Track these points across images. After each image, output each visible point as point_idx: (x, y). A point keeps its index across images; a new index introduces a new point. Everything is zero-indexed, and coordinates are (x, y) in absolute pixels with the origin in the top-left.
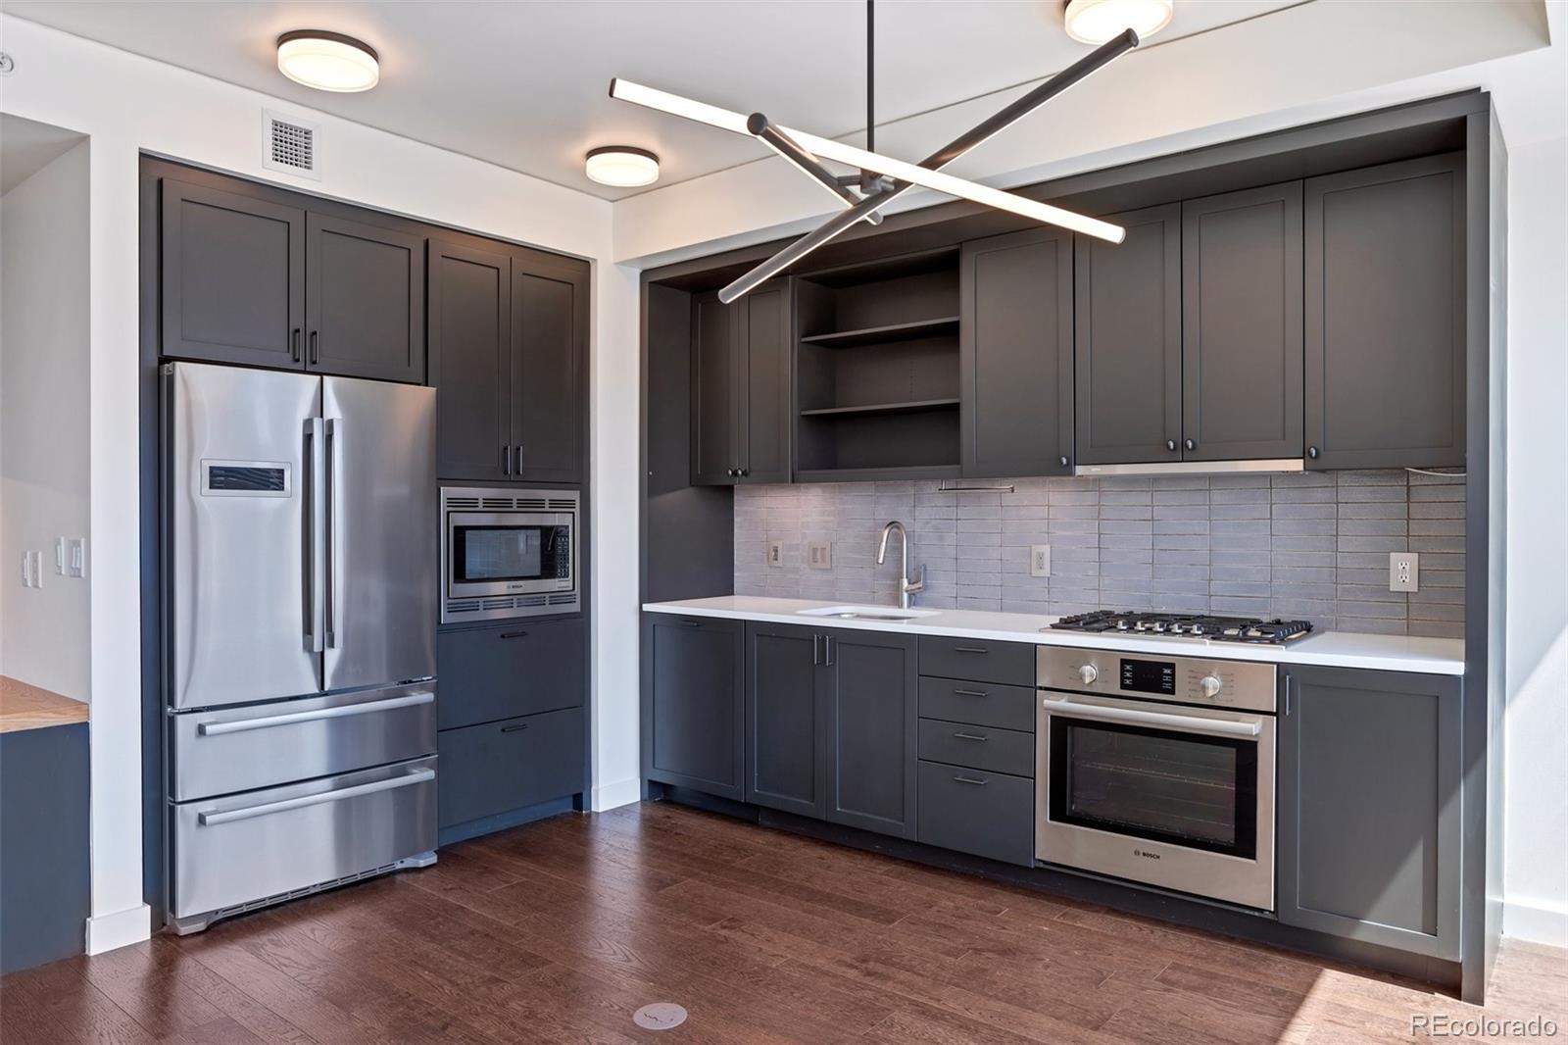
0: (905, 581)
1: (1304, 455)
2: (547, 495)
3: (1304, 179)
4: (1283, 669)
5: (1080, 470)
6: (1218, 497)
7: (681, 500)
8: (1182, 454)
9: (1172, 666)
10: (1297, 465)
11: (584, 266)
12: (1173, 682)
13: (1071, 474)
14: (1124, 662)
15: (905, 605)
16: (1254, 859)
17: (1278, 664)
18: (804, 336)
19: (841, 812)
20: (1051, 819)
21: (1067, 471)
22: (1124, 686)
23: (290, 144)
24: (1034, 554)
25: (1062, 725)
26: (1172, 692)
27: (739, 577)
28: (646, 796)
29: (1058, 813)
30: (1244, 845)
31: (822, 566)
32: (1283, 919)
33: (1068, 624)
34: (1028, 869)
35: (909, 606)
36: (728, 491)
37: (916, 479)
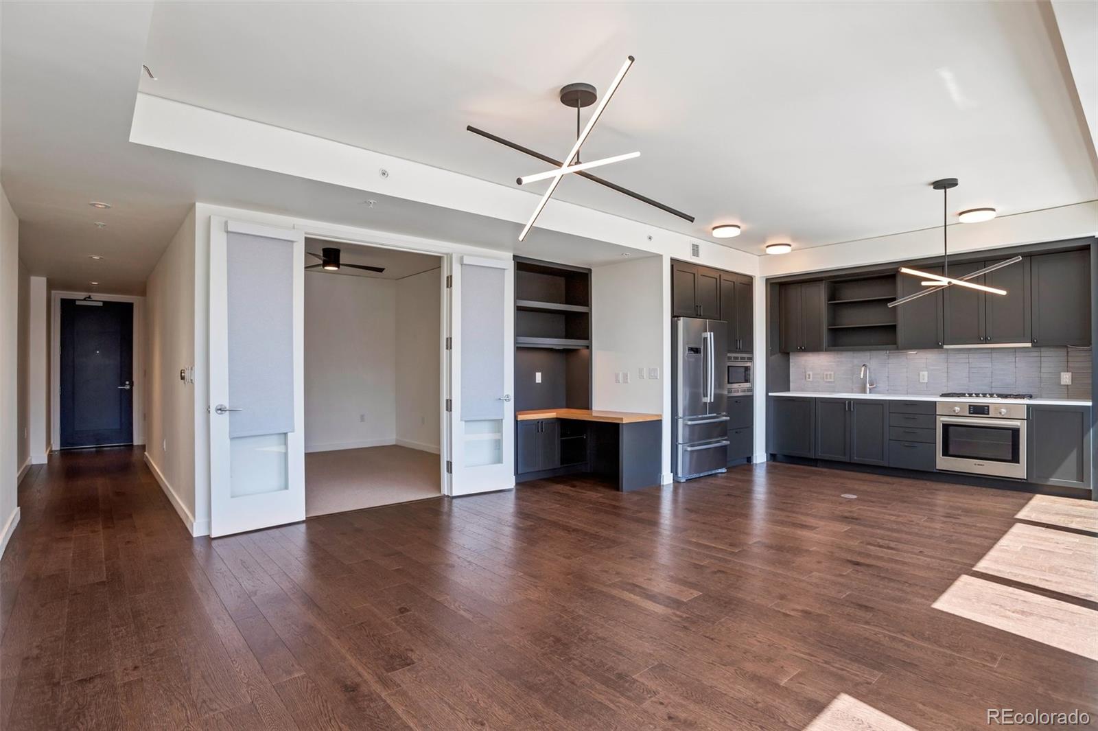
0: (868, 385)
1: (1032, 342)
2: (739, 355)
3: (1031, 256)
4: (1028, 406)
5: (945, 347)
6: (994, 355)
7: (777, 357)
8: (986, 341)
9: (988, 406)
10: (1029, 345)
11: (751, 278)
12: (988, 411)
13: (942, 348)
14: (970, 406)
15: (868, 392)
16: (1019, 463)
17: (1027, 405)
18: (829, 301)
19: (856, 459)
20: (943, 455)
21: (941, 347)
22: (970, 413)
23: (695, 250)
24: (921, 375)
25: (946, 427)
26: (988, 414)
27: (792, 385)
28: (769, 459)
29: (946, 453)
30: (1015, 459)
31: (830, 380)
32: (1030, 481)
33: (943, 395)
34: (932, 472)
35: (870, 393)
36: (788, 354)
37: (870, 350)
